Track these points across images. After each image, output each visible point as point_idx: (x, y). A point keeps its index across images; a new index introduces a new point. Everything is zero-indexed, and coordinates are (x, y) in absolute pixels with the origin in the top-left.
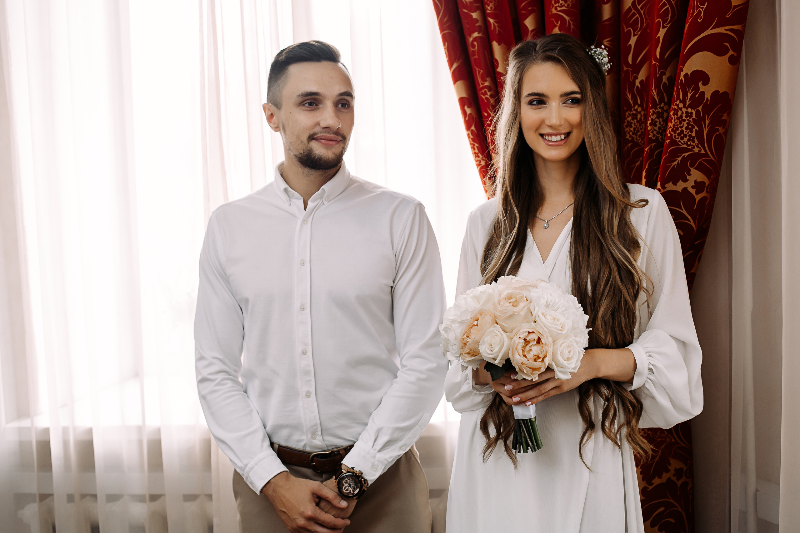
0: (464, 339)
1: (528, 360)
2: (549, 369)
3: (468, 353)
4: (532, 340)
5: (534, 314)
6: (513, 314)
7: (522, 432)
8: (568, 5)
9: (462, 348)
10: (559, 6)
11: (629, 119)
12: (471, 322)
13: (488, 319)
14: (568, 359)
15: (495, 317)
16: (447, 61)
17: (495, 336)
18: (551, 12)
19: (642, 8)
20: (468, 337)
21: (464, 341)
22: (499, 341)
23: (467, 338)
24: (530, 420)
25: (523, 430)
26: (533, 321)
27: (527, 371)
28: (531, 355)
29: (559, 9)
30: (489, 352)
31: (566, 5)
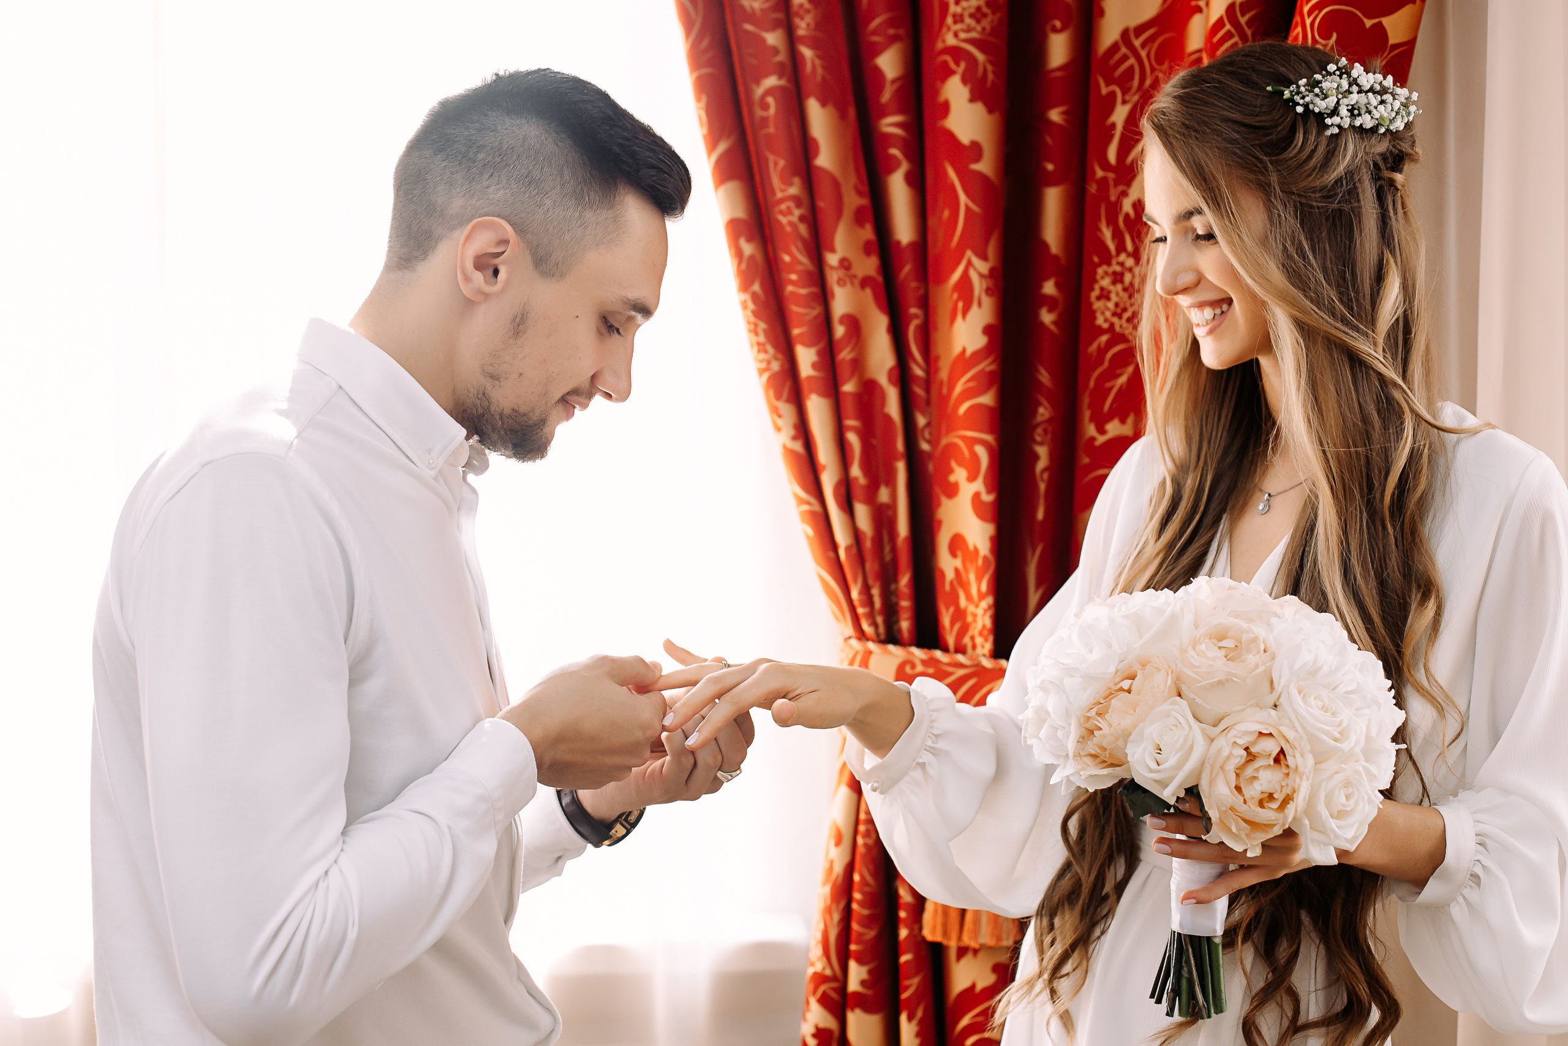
0: (1089, 718)
1: (1245, 800)
2: (1289, 834)
3: (1094, 756)
4: (1264, 753)
5: (1278, 687)
6: (1227, 680)
7: (1184, 964)
8: (984, 29)
9: (1081, 740)
10: (963, 30)
11: (1106, 282)
12: (1116, 681)
13: (1162, 681)
14: (1340, 815)
15: (1178, 679)
16: (705, 137)
17: (1173, 728)
18: (944, 41)
19: (1143, 45)
20: (1099, 714)
21: (1088, 725)
22: (1181, 740)
23: (1098, 718)
24: (1209, 939)
25: (1188, 962)
26: (1272, 703)
27: (1239, 829)
28: (1253, 791)
29: (963, 35)
30: (1154, 766)
31: (979, 28)
